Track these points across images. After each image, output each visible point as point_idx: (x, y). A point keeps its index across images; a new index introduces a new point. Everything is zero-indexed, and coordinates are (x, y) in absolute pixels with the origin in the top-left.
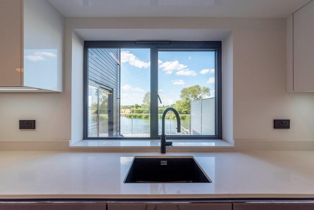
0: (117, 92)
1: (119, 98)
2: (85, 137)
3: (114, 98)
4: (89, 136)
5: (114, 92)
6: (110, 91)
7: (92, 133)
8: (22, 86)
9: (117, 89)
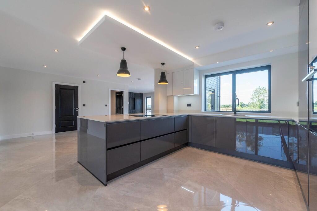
0: (218, 92)
1: (220, 96)
2: (205, 110)
3: (216, 96)
4: (207, 110)
5: (216, 92)
6: (213, 92)
7: (207, 109)
8: (193, 94)
9: (218, 89)
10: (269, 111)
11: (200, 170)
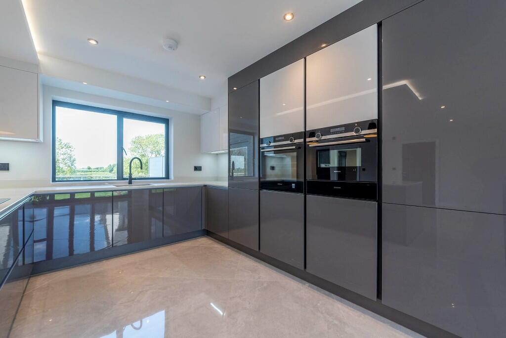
4: (58, 180)
10: (167, 177)
11: (140, 292)
